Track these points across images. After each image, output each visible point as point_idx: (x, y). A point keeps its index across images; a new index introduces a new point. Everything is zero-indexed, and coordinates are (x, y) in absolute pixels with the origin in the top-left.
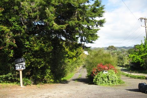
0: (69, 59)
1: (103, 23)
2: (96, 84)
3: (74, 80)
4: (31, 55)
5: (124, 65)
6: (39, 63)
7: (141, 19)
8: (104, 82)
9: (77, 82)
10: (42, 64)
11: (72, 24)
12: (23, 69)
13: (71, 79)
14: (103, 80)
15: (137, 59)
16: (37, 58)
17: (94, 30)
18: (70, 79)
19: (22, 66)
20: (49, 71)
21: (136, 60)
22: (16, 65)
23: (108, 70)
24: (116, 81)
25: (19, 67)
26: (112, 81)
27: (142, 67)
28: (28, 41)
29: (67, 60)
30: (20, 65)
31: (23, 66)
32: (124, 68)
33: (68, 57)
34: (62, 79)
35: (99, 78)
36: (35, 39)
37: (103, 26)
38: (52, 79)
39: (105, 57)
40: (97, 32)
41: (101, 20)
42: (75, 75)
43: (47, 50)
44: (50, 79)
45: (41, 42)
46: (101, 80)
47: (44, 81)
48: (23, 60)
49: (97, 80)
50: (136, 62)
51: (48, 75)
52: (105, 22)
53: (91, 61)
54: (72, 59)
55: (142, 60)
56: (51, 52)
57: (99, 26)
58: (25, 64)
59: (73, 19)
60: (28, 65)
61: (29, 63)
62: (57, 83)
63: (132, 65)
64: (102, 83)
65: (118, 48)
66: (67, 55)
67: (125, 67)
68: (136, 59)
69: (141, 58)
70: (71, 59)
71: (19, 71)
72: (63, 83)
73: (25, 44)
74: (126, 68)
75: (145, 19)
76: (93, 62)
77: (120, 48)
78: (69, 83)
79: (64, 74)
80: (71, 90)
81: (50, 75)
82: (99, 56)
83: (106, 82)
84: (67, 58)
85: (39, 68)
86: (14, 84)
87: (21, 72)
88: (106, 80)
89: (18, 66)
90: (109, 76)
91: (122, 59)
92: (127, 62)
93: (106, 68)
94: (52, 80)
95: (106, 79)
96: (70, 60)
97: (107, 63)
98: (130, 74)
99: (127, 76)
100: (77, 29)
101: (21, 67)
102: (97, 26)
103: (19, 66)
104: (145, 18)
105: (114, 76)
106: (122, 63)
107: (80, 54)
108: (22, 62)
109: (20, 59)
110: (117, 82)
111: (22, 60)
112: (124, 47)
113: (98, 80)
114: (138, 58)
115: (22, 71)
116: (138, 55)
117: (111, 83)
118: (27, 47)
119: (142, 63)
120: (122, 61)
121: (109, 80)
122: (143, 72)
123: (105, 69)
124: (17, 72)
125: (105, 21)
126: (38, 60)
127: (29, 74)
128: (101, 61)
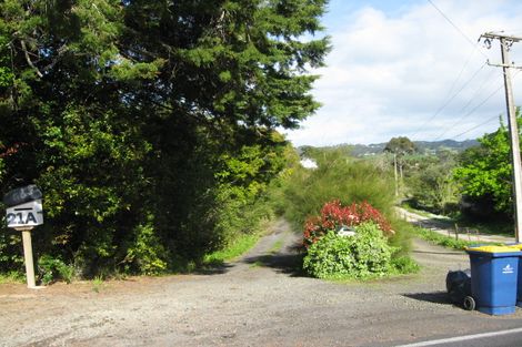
0: (232, 186)
1: (322, 52)
2: (313, 276)
3: (250, 261)
4: (66, 176)
5: (442, 204)
6: (100, 203)
7: (489, 37)
8: (340, 266)
9: (256, 269)
10: (111, 204)
11: (201, 58)
12: (31, 223)
13: (241, 257)
14: (338, 261)
15: (483, 184)
16: (90, 185)
17: (299, 80)
18: (236, 259)
19: (30, 214)
20: (148, 230)
21: (480, 188)
22: (10, 211)
23: (358, 224)
24: (382, 263)
25: (18, 219)
26: (370, 264)
27: (501, 211)
28: (56, 124)
29: (225, 192)
30: (23, 212)
31: (34, 212)
32: (440, 217)
33: (229, 179)
34: (208, 258)
35: (322, 253)
36: (82, 118)
37: (322, 65)
38: (158, 261)
39: (354, 177)
40: (310, 88)
41: (313, 42)
42: (261, 243)
43: (124, 154)
44: (153, 259)
45: (103, 129)
46: (330, 260)
47: (127, 267)
48: (31, 193)
49: (315, 261)
50: (478, 194)
51: (143, 245)
52: (329, 49)
53: (301, 193)
54: (246, 186)
55: (502, 188)
56: (141, 163)
57: (307, 65)
58: (41, 208)
59: (206, 41)
60: (55, 210)
61: (59, 205)
62: (184, 272)
63: (467, 205)
64: (334, 271)
65: (427, 144)
66: (228, 174)
67: (446, 213)
68: (478, 184)
69: (498, 181)
70: (242, 188)
71: (19, 234)
72: (205, 273)
73: (45, 137)
74: (446, 217)
75: (501, 38)
76: (308, 198)
77: (434, 145)
78: (228, 274)
79: (216, 241)
80: (203, 297)
81: (149, 244)
82: (332, 173)
83: (346, 267)
84: (229, 185)
85: (100, 218)
86: (10, 279)
87: (27, 237)
88: (349, 259)
89: (14, 216)
90: (358, 244)
91: (433, 184)
92: (450, 195)
93: (352, 217)
94: (158, 263)
95: (348, 257)
96: (239, 191)
97: (359, 198)
98: (454, 236)
99: (444, 244)
100: (226, 76)
101: (24, 219)
102: (301, 63)
103: (20, 215)
104: (502, 35)
105: (377, 244)
106: (435, 201)
107: (280, 169)
108: (29, 199)
109: (22, 190)
110: (387, 266)
111: (27, 191)
112: (448, 143)
113: (321, 260)
114: (487, 181)
115: (31, 231)
116: (488, 169)
117: (365, 272)
118: (52, 145)
119: (500, 199)
120: (433, 193)
121: (357, 261)
122: (505, 229)
123: (347, 222)
124: (12, 237)
125: (328, 46)
126: (93, 192)
127: (65, 242)
128: (340, 193)
